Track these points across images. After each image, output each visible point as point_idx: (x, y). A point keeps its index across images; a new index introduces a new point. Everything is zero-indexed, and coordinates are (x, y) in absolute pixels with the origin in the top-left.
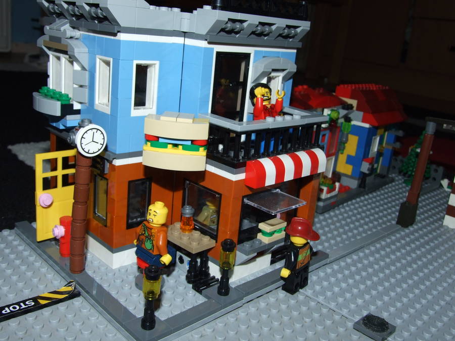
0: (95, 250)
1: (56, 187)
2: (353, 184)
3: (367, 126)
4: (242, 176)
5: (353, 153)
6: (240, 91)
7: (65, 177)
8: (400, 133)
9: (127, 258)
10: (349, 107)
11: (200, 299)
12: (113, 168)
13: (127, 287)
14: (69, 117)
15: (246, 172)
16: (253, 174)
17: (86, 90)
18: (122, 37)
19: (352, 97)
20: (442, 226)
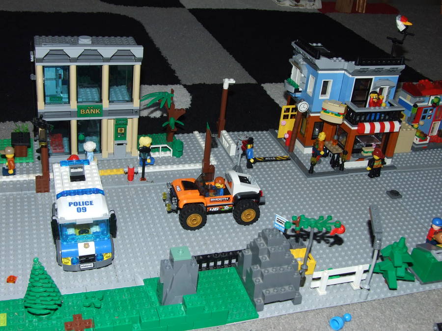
0: (298, 145)
1: (288, 118)
4: (356, 128)
7: (292, 115)
9: (309, 151)
11: (332, 170)
12: (310, 116)
13: (307, 161)
14: (297, 93)
15: (358, 127)
16: (360, 128)
17: (305, 85)
18: (320, 72)
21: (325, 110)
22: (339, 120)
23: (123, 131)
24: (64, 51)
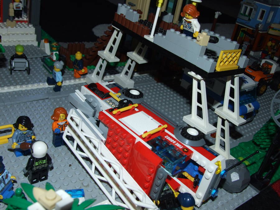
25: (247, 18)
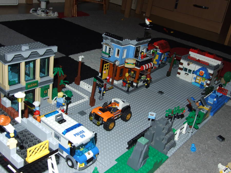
2: (157, 66)
3: (161, 53)
4: (140, 68)
5: (157, 59)
6: (138, 52)
8: (169, 53)
10: (157, 48)
16: (142, 68)
17: (113, 53)
19: (157, 46)
20: (176, 76)
21: (127, 63)
22: (133, 66)
23: (46, 92)
24: (22, 54)
25: (107, 56)
